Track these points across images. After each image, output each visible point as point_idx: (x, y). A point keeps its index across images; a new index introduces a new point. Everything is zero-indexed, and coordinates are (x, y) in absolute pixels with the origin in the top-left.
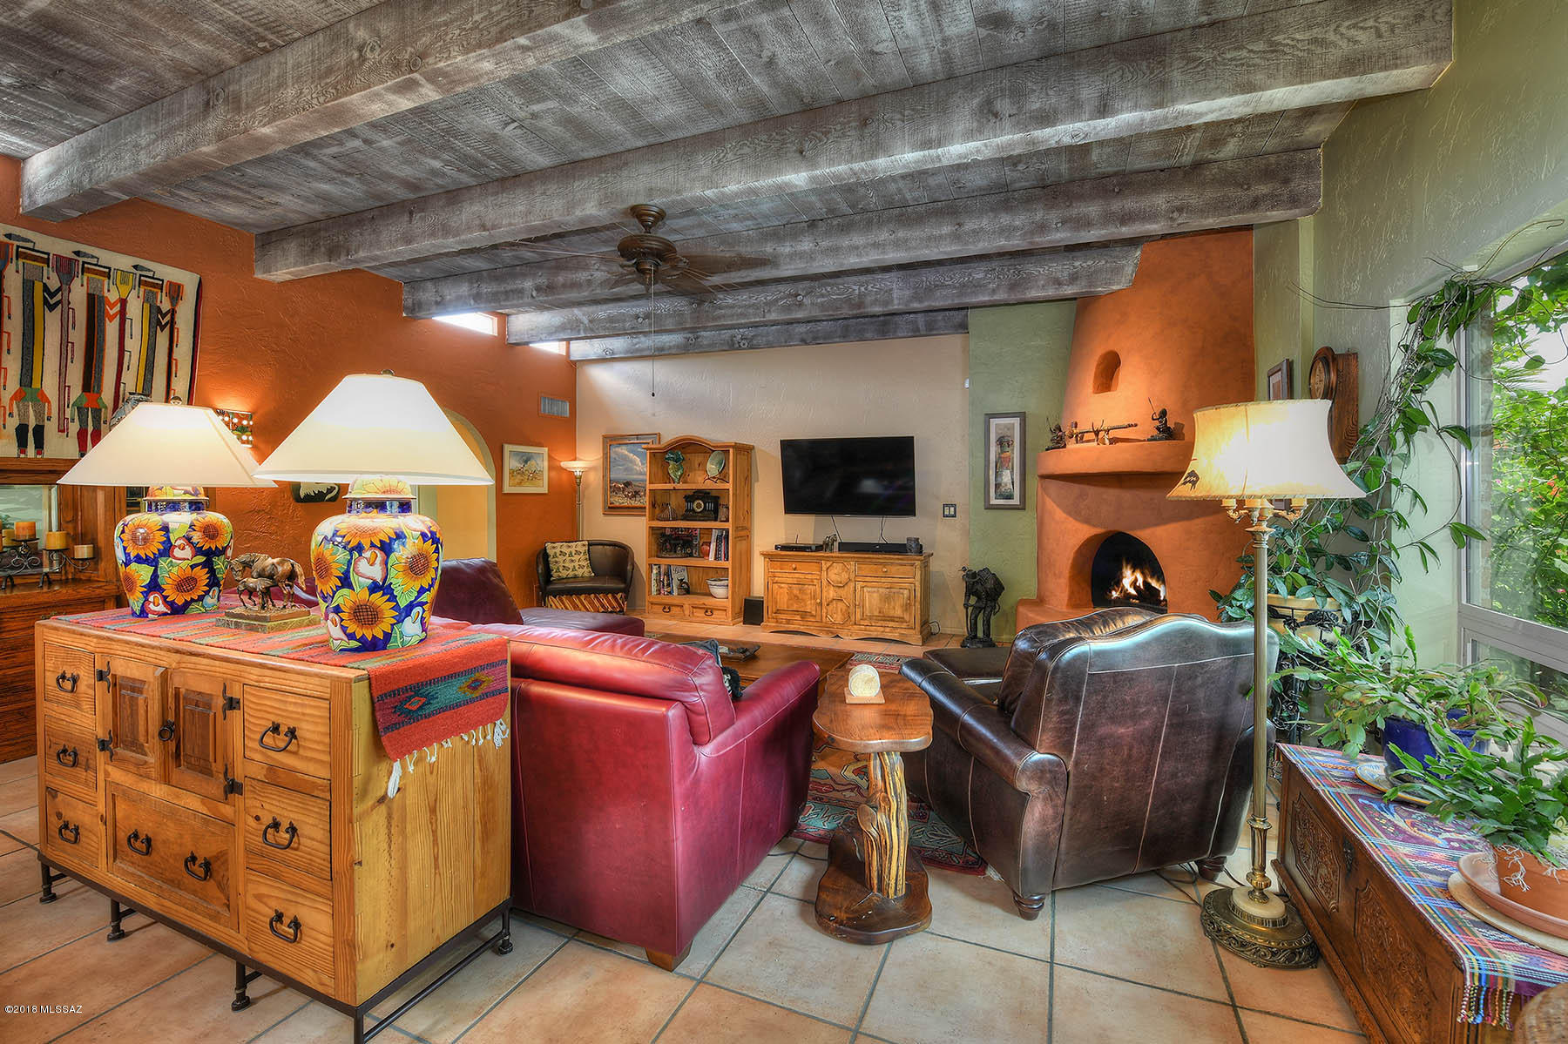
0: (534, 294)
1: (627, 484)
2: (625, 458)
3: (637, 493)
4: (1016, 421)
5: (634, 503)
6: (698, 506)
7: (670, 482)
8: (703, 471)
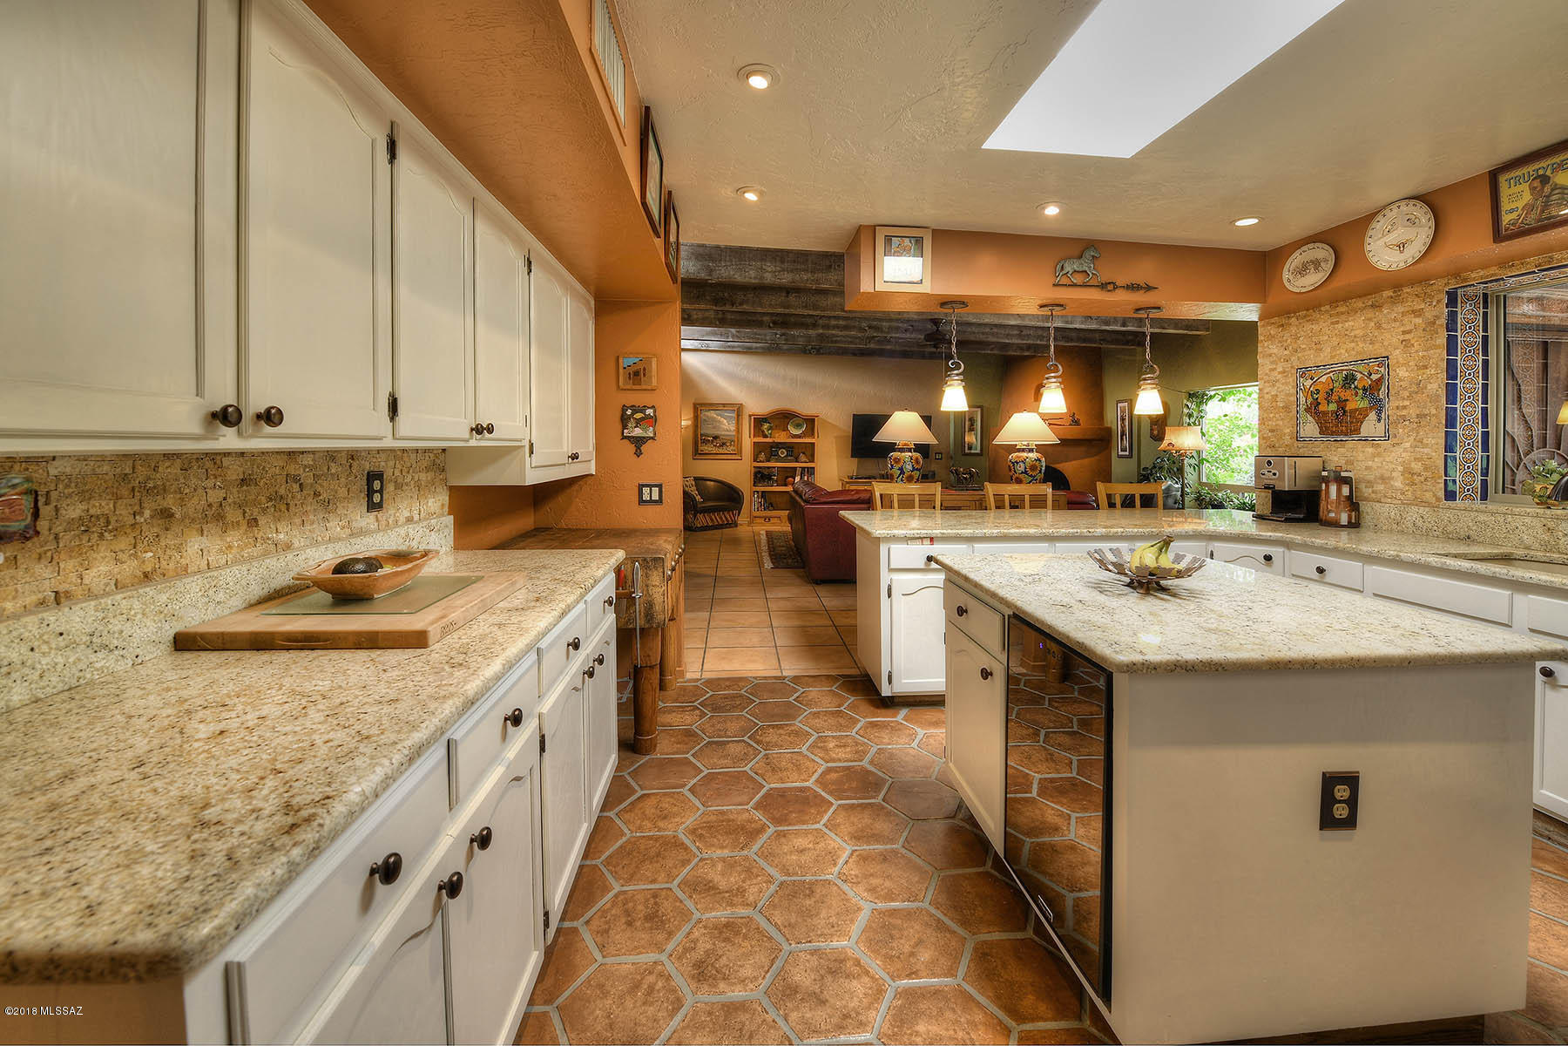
0: (771, 325)
1: (715, 438)
2: (714, 420)
3: (724, 444)
4: (979, 409)
5: (721, 451)
6: (783, 453)
7: (765, 436)
8: (784, 431)
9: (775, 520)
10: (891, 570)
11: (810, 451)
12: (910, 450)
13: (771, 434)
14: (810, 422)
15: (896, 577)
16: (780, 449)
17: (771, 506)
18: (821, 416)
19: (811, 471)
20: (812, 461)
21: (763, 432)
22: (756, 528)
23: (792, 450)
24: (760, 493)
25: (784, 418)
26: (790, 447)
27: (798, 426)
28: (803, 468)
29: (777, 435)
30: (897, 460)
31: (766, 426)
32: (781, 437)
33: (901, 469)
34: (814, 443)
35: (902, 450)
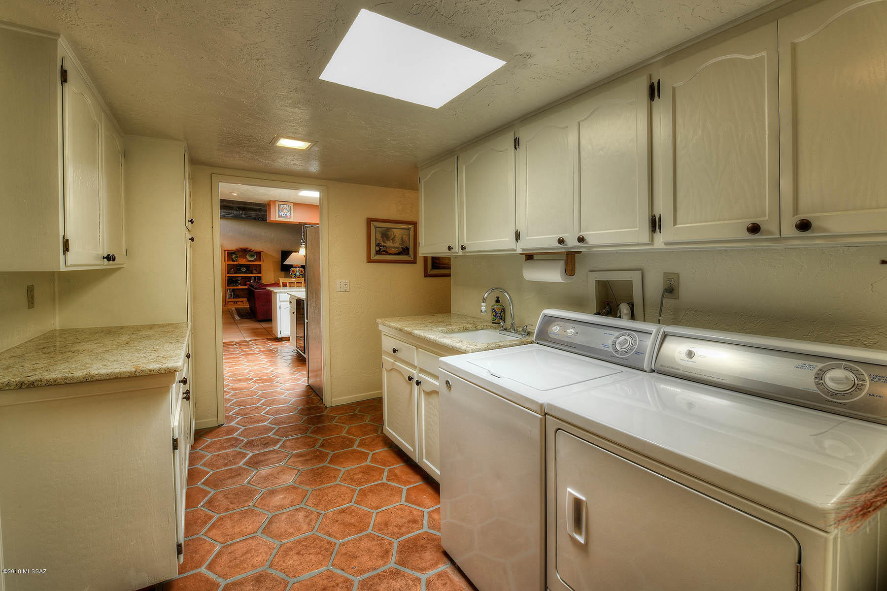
6: (244, 270)
7: (234, 261)
8: (244, 258)
9: (240, 303)
10: (280, 301)
11: (259, 269)
12: (299, 267)
13: (237, 260)
14: (259, 254)
15: (282, 303)
16: (242, 267)
17: (237, 296)
18: (265, 251)
19: (260, 278)
20: (260, 273)
21: (233, 259)
22: (229, 307)
23: (249, 269)
24: (231, 290)
25: (245, 252)
26: (247, 266)
27: (252, 256)
28: (255, 277)
29: (240, 261)
30: (293, 271)
31: (234, 256)
32: (242, 261)
33: (295, 275)
34: (260, 265)
35: (295, 267)
